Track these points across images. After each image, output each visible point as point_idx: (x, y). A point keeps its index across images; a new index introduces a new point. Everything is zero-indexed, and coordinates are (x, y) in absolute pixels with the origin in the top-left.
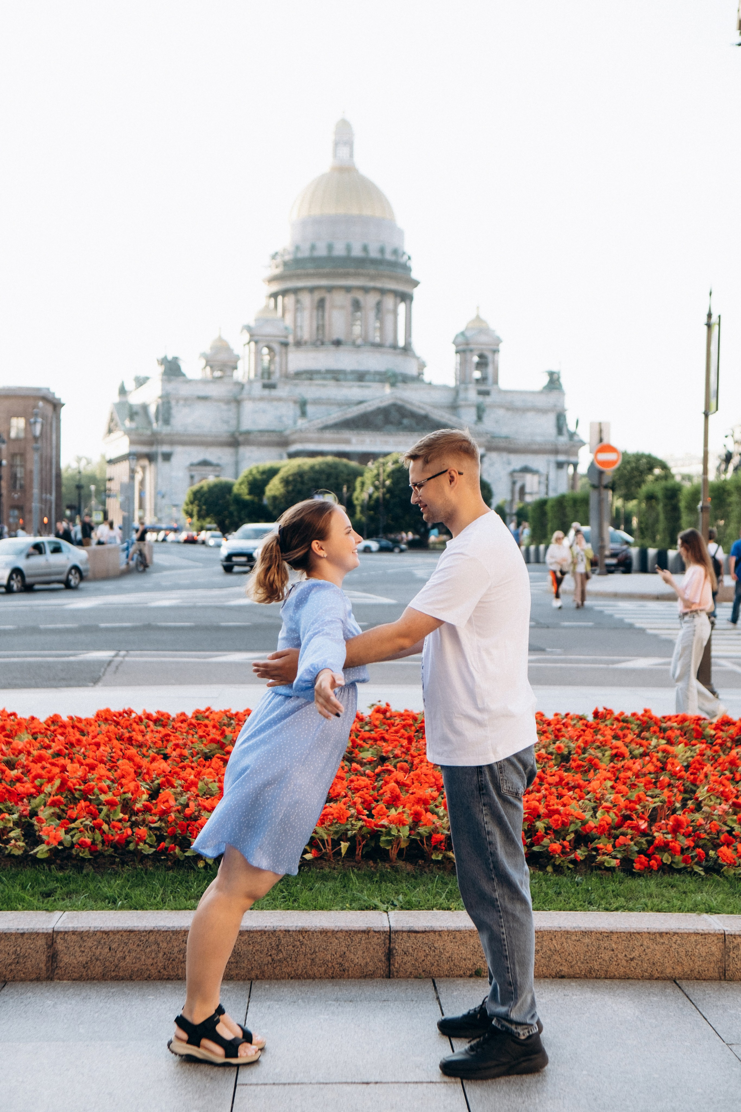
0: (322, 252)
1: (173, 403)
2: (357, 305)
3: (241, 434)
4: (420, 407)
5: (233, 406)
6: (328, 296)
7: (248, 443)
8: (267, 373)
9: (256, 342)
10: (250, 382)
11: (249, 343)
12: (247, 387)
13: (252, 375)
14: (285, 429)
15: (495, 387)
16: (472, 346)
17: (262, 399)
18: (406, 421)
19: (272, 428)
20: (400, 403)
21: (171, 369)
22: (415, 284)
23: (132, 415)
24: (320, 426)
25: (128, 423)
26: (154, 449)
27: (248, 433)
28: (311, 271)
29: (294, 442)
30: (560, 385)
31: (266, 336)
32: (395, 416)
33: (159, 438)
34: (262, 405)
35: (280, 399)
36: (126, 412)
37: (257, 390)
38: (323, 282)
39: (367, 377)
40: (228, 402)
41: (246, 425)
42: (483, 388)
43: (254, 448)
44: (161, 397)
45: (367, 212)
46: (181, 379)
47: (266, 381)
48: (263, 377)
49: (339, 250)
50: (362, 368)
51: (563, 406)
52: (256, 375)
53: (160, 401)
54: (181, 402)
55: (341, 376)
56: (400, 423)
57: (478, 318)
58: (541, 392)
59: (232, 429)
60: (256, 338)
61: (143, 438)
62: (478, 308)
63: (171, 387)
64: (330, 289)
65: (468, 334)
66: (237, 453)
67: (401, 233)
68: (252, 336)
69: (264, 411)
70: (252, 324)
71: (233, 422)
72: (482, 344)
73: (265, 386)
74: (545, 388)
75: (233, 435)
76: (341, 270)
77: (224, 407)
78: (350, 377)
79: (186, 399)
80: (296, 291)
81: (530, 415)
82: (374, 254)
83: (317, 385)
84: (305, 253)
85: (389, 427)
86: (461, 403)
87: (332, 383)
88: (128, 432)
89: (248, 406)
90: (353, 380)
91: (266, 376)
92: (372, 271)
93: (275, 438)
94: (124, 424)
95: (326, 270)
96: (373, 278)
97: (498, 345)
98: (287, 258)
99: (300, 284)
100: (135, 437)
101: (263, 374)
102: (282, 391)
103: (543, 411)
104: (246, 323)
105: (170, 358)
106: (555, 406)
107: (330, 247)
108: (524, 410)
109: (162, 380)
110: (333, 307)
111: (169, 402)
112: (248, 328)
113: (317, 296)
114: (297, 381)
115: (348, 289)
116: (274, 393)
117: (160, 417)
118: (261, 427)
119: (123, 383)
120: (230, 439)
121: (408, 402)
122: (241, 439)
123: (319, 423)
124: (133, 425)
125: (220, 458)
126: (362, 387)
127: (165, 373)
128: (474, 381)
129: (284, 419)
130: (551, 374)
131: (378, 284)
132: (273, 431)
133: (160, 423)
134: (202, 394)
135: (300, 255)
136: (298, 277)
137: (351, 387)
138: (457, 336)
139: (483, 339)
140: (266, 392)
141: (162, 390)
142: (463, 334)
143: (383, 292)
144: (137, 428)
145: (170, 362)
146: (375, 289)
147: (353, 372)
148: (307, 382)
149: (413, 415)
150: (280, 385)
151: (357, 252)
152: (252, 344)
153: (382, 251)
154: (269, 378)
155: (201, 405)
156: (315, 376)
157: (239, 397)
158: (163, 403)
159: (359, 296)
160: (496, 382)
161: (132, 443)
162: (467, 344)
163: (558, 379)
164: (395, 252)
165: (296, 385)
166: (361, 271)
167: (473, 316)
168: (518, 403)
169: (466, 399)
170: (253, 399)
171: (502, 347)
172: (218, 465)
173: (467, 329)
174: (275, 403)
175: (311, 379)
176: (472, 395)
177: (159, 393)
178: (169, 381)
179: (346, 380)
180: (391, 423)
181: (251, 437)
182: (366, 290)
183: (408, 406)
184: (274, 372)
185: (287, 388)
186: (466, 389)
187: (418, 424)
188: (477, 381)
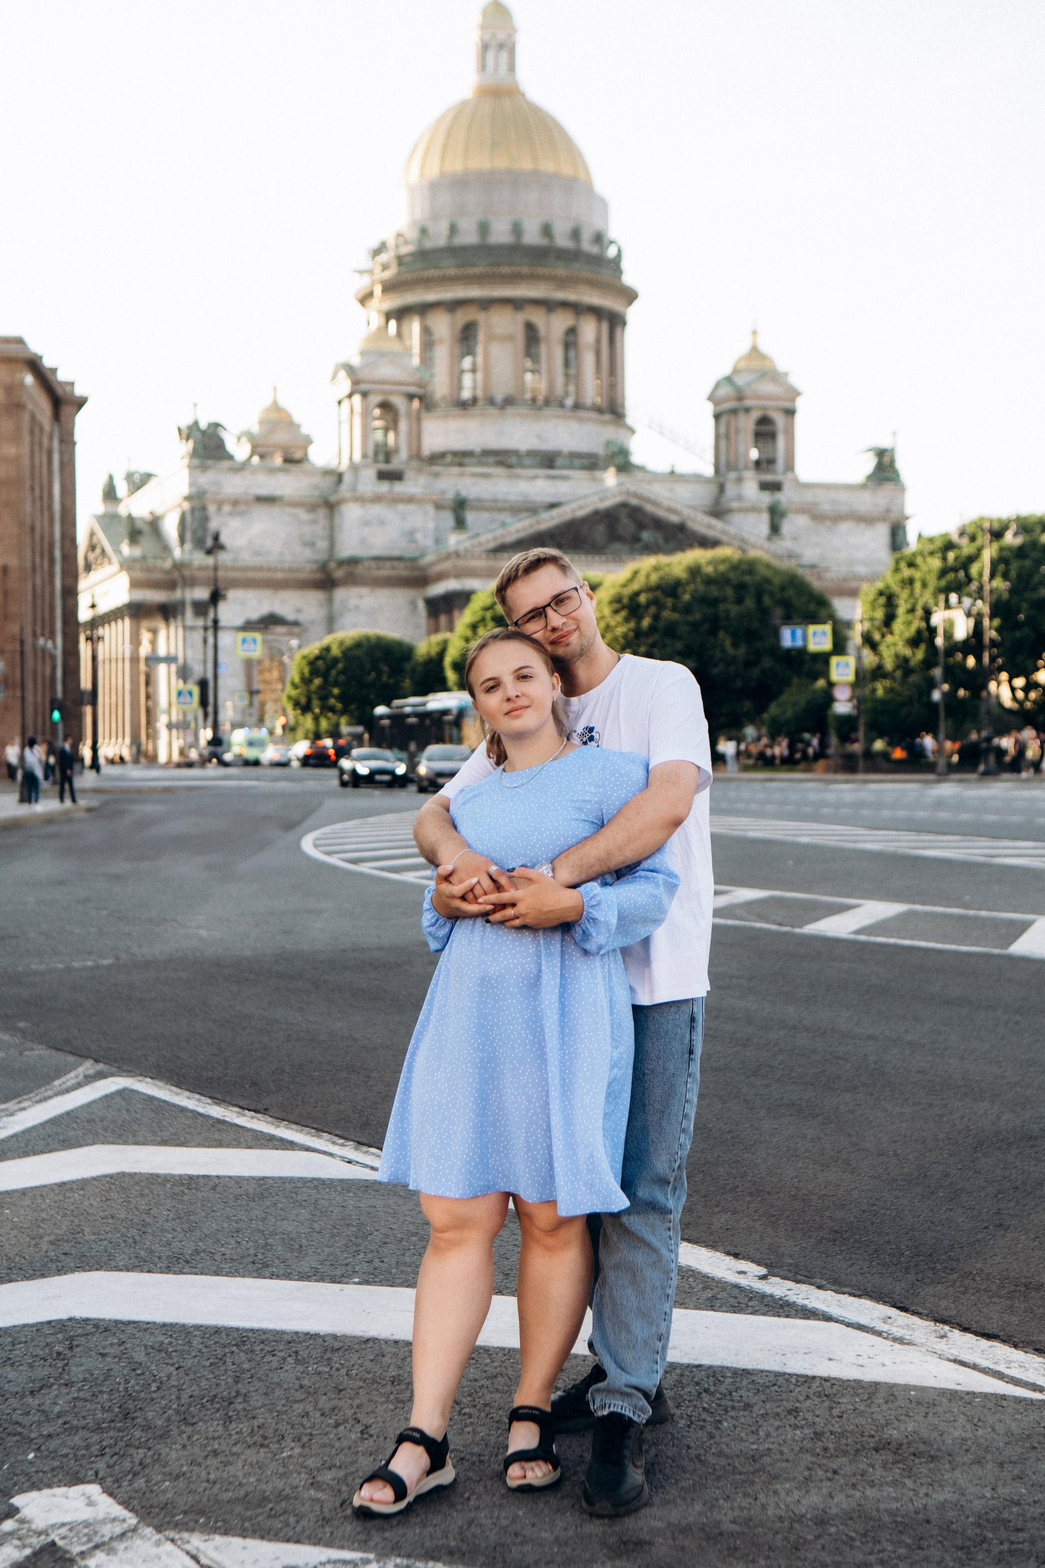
0: (469, 237)
1: (212, 509)
2: (532, 336)
3: (341, 563)
4: (670, 510)
5: (322, 513)
6: (480, 317)
7: (352, 580)
8: (385, 453)
9: (365, 395)
10: (354, 468)
11: (350, 396)
12: (347, 479)
13: (357, 457)
14: (423, 555)
15: (790, 475)
16: (748, 403)
17: (377, 499)
18: (646, 535)
19: (396, 553)
20: (634, 501)
21: (205, 447)
22: (630, 296)
23: (134, 535)
24: (492, 545)
25: (126, 549)
26: (178, 594)
27: (353, 561)
28: (452, 272)
29: (441, 577)
30: (896, 473)
31: (383, 382)
32: (626, 525)
33: (187, 573)
34: (376, 510)
35: (410, 500)
36: (123, 530)
37: (368, 483)
38: (474, 292)
39: (559, 462)
40: (312, 507)
41: (348, 547)
42: (768, 478)
43: (364, 591)
44: (188, 498)
45: (548, 166)
46: (226, 464)
47: (383, 467)
48: (376, 461)
49: (501, 234)
50: (548, 445)
51: (902, 511)
52: (364, 456)
53: (186, 506)
54: (227, 508)
55: (514, 460)
56: (637, 539)
57: (755, 351)
58: (863, 487)
59: (322, 556)
60: (364, 387)
61: (157, 576)
62: (754, 333)
63: (205, 479)
64: (486, 304)
65: (740, 380)
66: (330, 601)
67: (604, 204)
68: (356, 382)
69: (382, 523)
70: (356, 361)
71: (323, 544)
72: (766, 398)
73: (383, 476)
74: (869, 478)
75: (323, 567)
76: (506, 270)
77: (304, 516)
78: (527, 461)
79: (235, 503)
80: (423, 309)
81: (845, 527)
82: (562, 241)
83: (475, 475)
84: (439, 238)
85: (617, 546)
86: (735, 505)
87: (500, 471)
88: (127, 565)
89: (351, 513)
90: (532, 466)
91: (381, 457)
92: (561, 271)
93: (402, 571)
94: (118, 551)
95: (477, 270)
96: (562, 283)
97: (793, 400)
98: (405, 250)
99: (431, 296)
100: (139, 575)
101: (376, 454)
102: (413, 485)
103: (866, 520)
104: (343, 359)
105: (203, 425)
106: (888, 511)
107: (484, 228)
108: (837, 518)
109: (190, 467)
110: (491, 338)
111: (204, 509)
112: (350, 369)
113: (463, 317)
114: (436, 469)
115: (517, 304)
116: (399, 488)
117: (188, 536)
118: (375, 552)
119: (111, 478)
120: (319, 576)
121: (648, 501)
122: (339, 574)
123: (489, 539)
124: (137, 552)
125: (299, 611)
126: (553, 478)
127: (195, 454)
128: (751, 465)
129: (419, 536)
130: (881, 453)
131: (571, 296)
132: (399, 559)
133: (188, 546)
134: (264, 492)
135: (428, 245)
136: (427, 282)
137: (535, 478)
138: (717, 386)
139: (768, 388)
140: (384, 487)
141: (191, 485)
142: (729, 379)
143: (578, 309)
144: (144, 558)
145: (204, 433)
146: (565, 305)
147: (531, 453)
148: (456, 470)
149: (658, 524)
150: (409, 475)
151: (532, 237)
152: (357, 399)
153: (576, 234)
154: (387, 460)
155: (261, 513)
156: (467, 460)
157: (333, 499)
158: (193, 510)
159: (537, 317)
160: (790, 466)
161: (135, 584)
162: (740, 398)
163: (892, 462)
164: (599, 238)
165: (436, 475)
166: (541, 270)
167: (744, 348)
168: (826, 507)
169: (740, 498)
170: (361, 500)
171: (800, 404)
172: (296, 624)
173: (736, 371)
174: (401, 507)
175: (461, 465)
176: (750, 489)
177: (185, 490)
178: (204, 468)
179: (522, 466)
180: (620, 539)
181: (360, 570)
182: (549, 305)
183: (649, 508)
184: (396, 451)
185: (423, 480)
186: (739, 480)
187: (667, 540)
188: (758, 463)
